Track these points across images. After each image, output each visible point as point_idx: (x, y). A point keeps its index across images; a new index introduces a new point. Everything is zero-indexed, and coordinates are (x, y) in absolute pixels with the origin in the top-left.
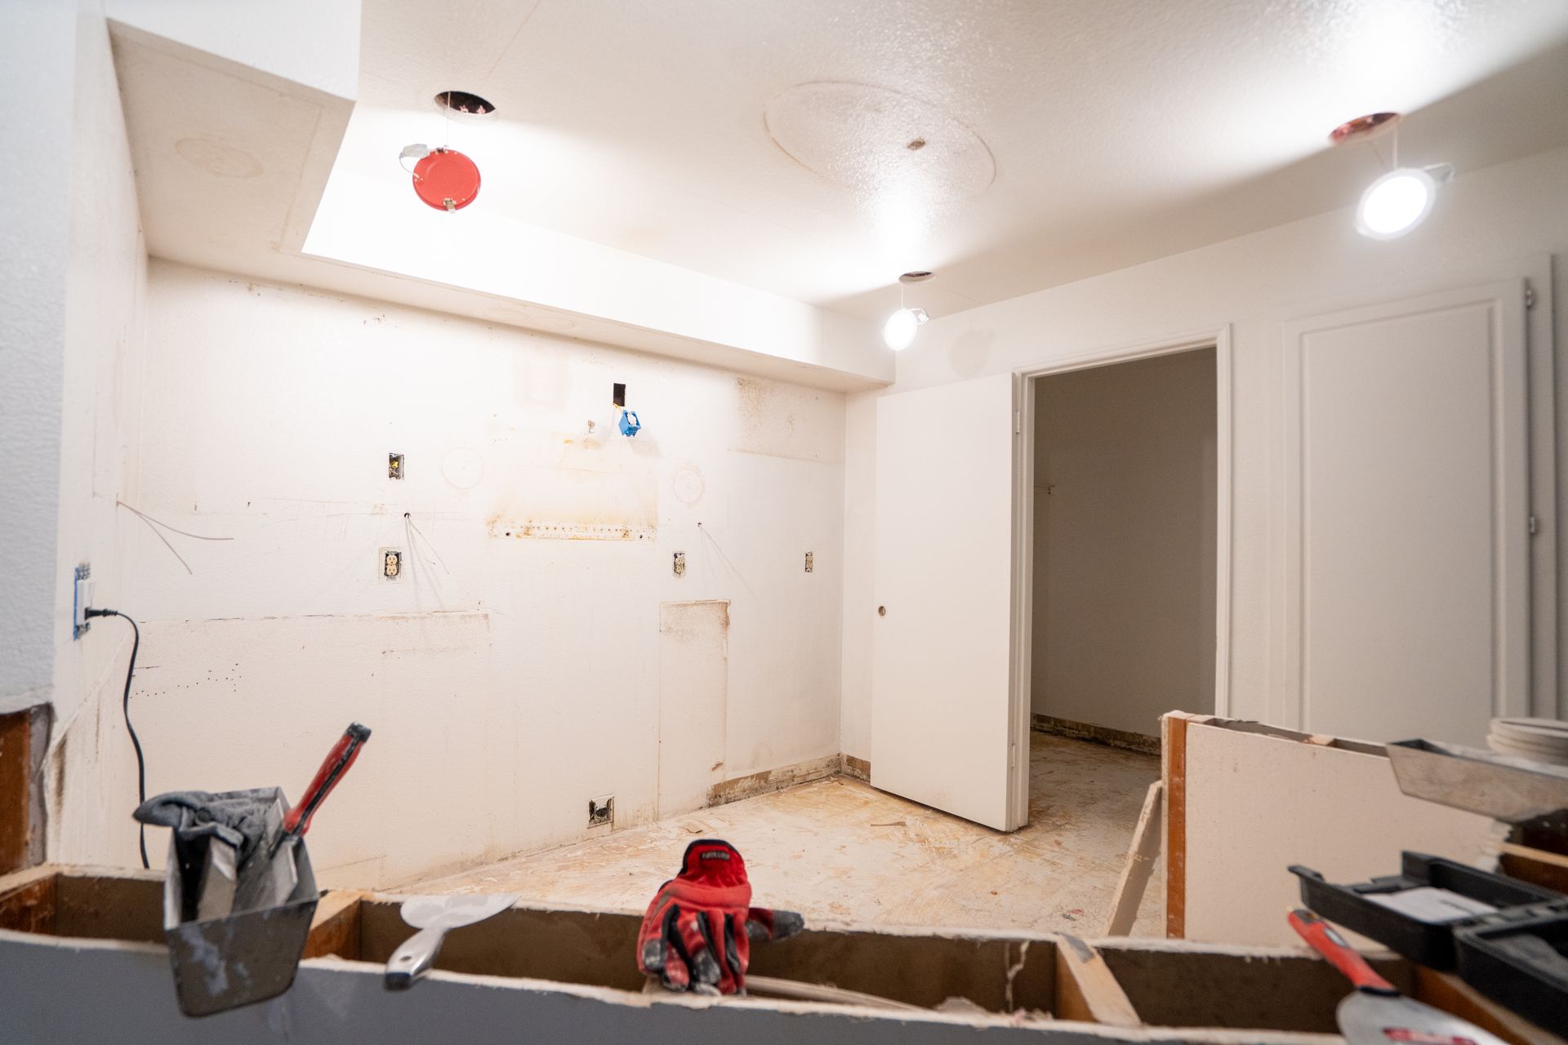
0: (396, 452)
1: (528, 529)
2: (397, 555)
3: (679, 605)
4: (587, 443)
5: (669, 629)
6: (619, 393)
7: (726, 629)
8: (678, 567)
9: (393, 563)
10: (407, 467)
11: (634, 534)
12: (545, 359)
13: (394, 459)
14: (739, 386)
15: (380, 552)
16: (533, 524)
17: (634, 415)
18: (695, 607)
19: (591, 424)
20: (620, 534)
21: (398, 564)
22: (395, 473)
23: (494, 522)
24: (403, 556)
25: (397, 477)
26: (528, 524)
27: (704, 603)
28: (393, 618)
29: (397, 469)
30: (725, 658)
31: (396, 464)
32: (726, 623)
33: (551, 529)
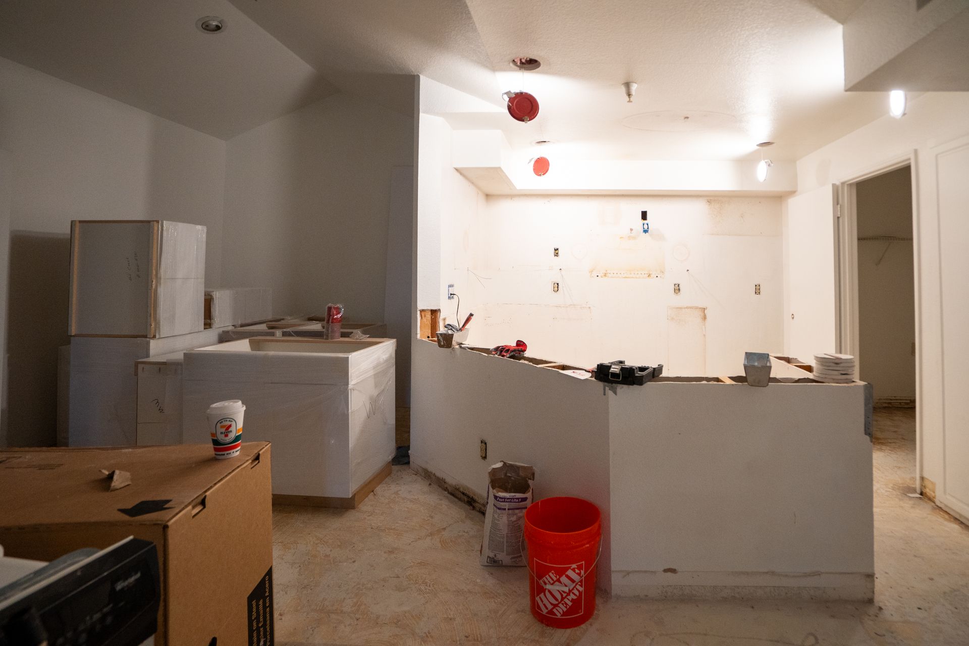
0: (556, 248)
1: (606, 274)
2: (558, 284)
3: (678, 308)
4: (629, 238)
5: (673, 319)
6: (644, 215)
7: (704, 321)
8: (677, 289)
9: (557, 287)
10: (560, 252)
11: (654, 275)
12: (610, 206)
13: (556, 250)
14: (708, 203)
15: (552, 282)
16: (608, 272)
17: (648, 225)
18: (686, 309)
19: (631, 230)
20: (647, 275)
21: (558, 287)
22: (556, 255)
23: (592, 271)
24: (559, 284)
25: (557, 256)
26: (605, 272)
27: (691, 308)
28: (557, 306)
29: (557, 254)
30: (704, 335)
31: (557, 252)
32: (705, 318)
33: (615, 274)
